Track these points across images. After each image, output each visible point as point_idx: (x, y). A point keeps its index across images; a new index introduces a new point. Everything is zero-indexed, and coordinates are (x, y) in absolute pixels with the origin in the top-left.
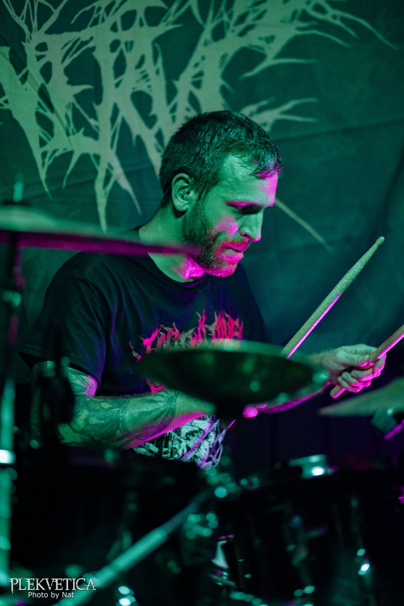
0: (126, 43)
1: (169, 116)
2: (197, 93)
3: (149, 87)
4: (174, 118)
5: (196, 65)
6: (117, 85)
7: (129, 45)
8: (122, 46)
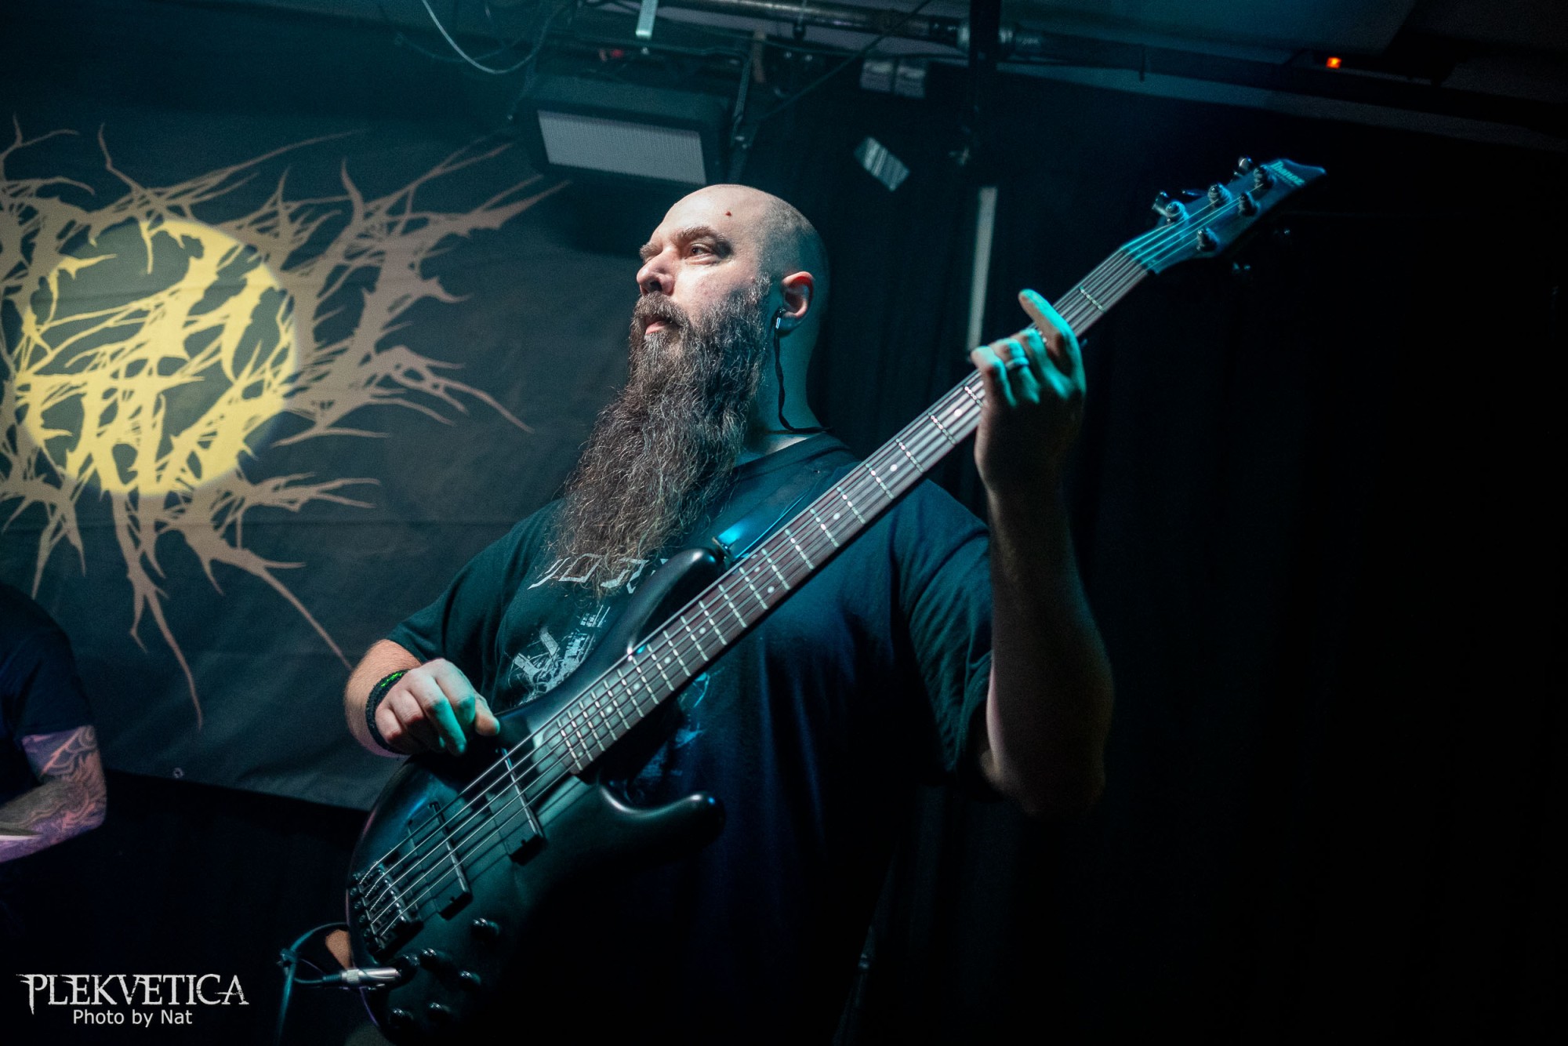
0: (124, 393)
1: (154, 474)
2: (201, 453)
3: (138, 440)
4: (159, 478)
5: (210, 424)
6: (99, 435)
7: (127, 394)
8: (118, 395)
